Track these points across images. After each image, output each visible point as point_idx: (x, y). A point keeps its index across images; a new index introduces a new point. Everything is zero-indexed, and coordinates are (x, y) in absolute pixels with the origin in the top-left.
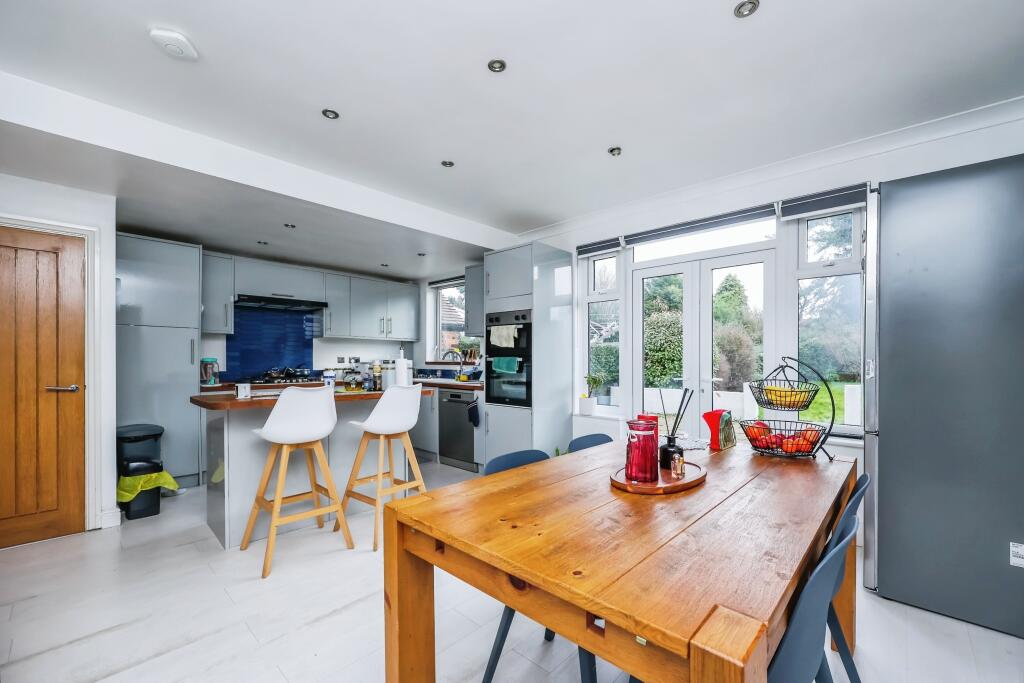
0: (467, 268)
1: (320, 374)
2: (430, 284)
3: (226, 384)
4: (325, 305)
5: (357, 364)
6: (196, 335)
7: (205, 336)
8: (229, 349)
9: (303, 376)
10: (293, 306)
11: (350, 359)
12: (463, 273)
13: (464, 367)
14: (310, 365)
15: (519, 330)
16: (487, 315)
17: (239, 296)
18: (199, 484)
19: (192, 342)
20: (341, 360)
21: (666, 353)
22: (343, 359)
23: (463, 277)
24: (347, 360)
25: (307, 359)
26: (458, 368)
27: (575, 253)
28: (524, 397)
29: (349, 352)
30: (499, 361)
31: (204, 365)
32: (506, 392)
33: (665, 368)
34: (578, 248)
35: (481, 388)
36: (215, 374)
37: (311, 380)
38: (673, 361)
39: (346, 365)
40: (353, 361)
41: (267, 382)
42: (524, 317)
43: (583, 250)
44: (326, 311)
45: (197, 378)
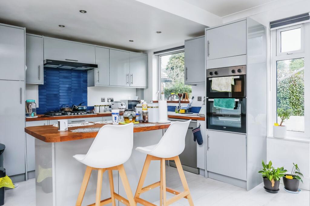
0: (186, 41)
1: (92, 108)
2: (155, 53)
3: (40, 116)
4: (96, 66)
5: (113, 103)
6: (23, 85)
7: (28, 86)
8: (40, 94)
9: (83, 110)
10: (77, 67)
11: (108, 100)
12: (183, 44)
13: (181, 104)
14: (85, 103)
15: (235, 80)
16: (207, 70)
17: (47, 60)
18: (25, 180)
19: (21, 89)
20: (103, 100)
21: (281, 94)
22: (104, 99)
23: (183, 47)
24: (106, 100)
25: (84, 100)
26: (177, 105)
27: (268, 26)
28: (239, 126)
29: (107, 95)
30: (219, 101)
31: (28, 104)
32: (222, 122)
33: (280, 103)
34: (271, 23)
35: (202, 119)
36: (33, 110)
37: (88, 113)
38: (285, 99)
39: (106, 103)
40: (110, 101)
41: (63, 114)
42: (239, 71)
43: (273, 24)
44: (96, 70)
45: (24, 113)
